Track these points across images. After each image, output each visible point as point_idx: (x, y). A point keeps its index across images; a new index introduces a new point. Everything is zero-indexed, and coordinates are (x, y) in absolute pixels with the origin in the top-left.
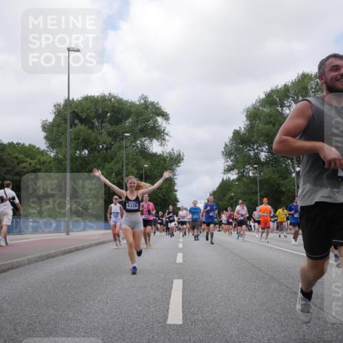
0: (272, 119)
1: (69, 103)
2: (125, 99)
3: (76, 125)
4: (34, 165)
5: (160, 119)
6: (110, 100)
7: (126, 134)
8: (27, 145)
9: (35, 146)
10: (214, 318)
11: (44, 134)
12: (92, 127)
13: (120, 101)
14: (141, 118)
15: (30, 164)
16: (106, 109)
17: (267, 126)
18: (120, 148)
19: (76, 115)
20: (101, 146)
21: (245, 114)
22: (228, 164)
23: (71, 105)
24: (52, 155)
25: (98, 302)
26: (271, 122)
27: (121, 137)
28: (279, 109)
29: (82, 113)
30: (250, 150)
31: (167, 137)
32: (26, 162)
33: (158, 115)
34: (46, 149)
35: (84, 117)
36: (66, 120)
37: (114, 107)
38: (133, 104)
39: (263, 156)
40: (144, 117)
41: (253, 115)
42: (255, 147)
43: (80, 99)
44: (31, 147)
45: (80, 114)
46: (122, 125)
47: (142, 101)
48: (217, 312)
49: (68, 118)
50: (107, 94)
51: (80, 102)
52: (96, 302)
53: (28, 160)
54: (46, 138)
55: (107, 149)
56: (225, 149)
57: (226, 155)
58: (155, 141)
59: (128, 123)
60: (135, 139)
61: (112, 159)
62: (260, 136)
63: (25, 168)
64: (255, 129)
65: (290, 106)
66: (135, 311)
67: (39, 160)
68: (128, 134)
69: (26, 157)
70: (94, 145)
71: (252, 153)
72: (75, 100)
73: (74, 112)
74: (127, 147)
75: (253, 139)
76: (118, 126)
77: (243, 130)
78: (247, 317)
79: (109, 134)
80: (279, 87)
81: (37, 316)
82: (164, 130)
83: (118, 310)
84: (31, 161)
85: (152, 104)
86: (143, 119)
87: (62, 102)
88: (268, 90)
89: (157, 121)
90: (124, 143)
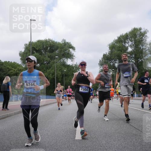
0: (120, 49)
1: (31, 43)
2: (55, 41)
3: (34, 53)
4: (16, 71)
5: (71, 50)
6: (49, 42)
7: (56, 57)
8: (13, 62)
9: (16, 63)
10: (95, 136)
11: (20, 57)
12: (41, 54)
13: (53, 42)
14: (63, 49)
15: (14, 71)
16: (47, 46)
17: (118, 52)
18: (53, 63)
19: (34, 49)
20: (45, 62)
21: (109, 46)
22: (101, 69)
23: (32, 44)
24: (24, 66)
25: (46, 131)
26: (120, 50)
27: (54, 58)
28: (124, 44)
29: (37, 48)
30: (111, 63)
31: (74, 58)
32: (12, 70)
33: (70, 48)
34: (21, 64)
35: (38, 49)
36: (30, 51)
37: (50, 45)
38: (59, 43)
39: (116, 65)
40: (64, 49)
41: (112, 47)
42: (113, 61)
43: (36, 41)
44: (15, 63)
45: (36, 48)
46: (55, 53)
47: (63, 42)
48: (97, 133)
49: (31, 50)
50: (47, 39)
51: (36, 43)
52: (45, 130)
53: (13, 69)
54: (21, 59)
55: (48, 63)
56: (100, 62)
57: (100, 65)
58: (69, 59)
59: (57, 52)
60: (60, 59)
61: (50, 68)
62: (115, 56)
63: (12, 72)
64: (113, 53)
65: (128, 43)
66: (61, 134)
67: (18, 69)
68: (57, 57)
69: (12, 67)
70: (42, 62)
71: (112, 64)
72: (34, 42)
73: (33, 47)
74: (56, 62)
75: (112, 58)
76: (53, 53)
77: (107, 54)
78: (109, 136)
79: (49, 57)
80: (124, 34)
81: (20, 137)
82: (73, 54)
83: (54, 134)
84: (15, 69)
85: (68, 43)
86: (63, 50)
87: (28, 43)
88: (119, 36)
89: (70, 50)
90: (55, 61)
